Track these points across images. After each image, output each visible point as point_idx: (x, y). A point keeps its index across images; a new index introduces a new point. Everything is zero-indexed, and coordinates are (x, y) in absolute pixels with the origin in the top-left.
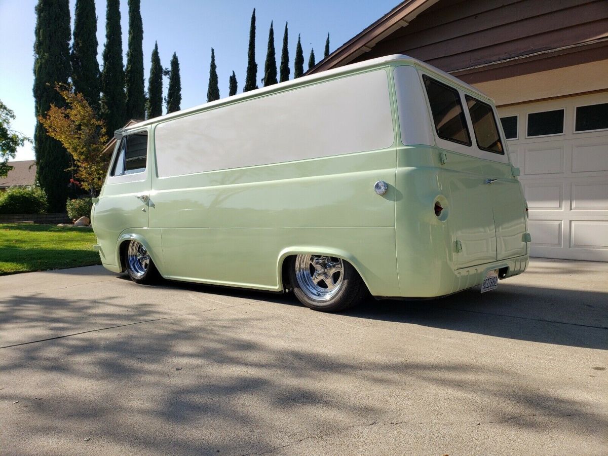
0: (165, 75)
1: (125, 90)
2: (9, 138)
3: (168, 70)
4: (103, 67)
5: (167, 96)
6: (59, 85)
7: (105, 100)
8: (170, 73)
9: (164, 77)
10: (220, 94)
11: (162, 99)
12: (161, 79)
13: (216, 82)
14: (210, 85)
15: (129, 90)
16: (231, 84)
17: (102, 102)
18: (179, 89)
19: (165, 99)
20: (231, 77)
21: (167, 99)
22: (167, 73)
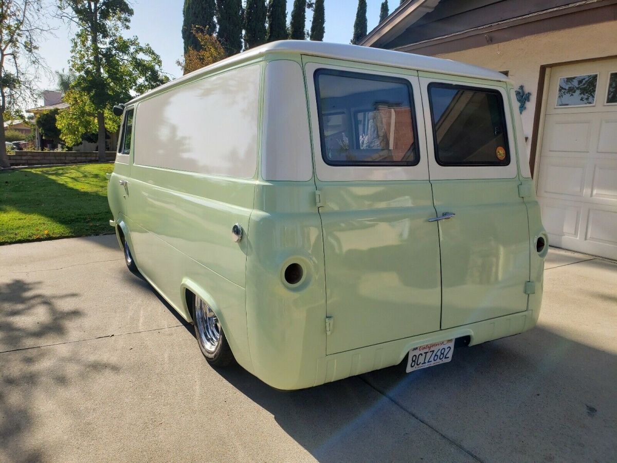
0: (309, 7)
1: (267, 25)
2: (159, 81)
3: (312, 2)
4: (246, 3)
5: (310, 30)
6: (195, 27)
7: (246, 38)
8: (314, 5)
9: (307, 9)
10: (368, 25)
11: (304, 34)
12: (304, 11)
13: (365, 12)
14: (358, 14)
15: (271, 25)
16: (382, 12)
17: (244, 40)
18: (323, 21)
19: (308, 34)
20: (383, 5)
21: (310, 33)
22: (310, 5)
